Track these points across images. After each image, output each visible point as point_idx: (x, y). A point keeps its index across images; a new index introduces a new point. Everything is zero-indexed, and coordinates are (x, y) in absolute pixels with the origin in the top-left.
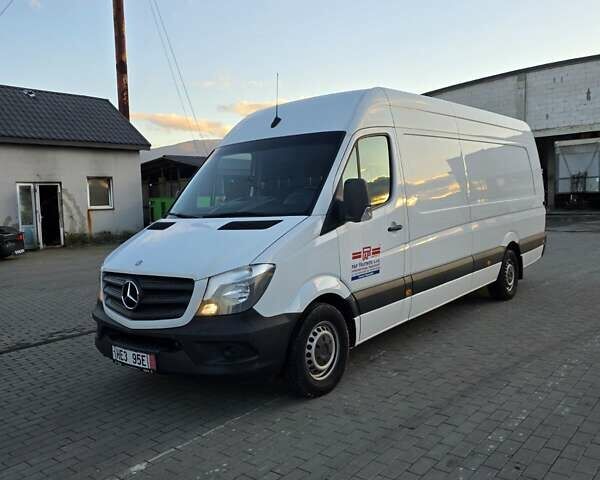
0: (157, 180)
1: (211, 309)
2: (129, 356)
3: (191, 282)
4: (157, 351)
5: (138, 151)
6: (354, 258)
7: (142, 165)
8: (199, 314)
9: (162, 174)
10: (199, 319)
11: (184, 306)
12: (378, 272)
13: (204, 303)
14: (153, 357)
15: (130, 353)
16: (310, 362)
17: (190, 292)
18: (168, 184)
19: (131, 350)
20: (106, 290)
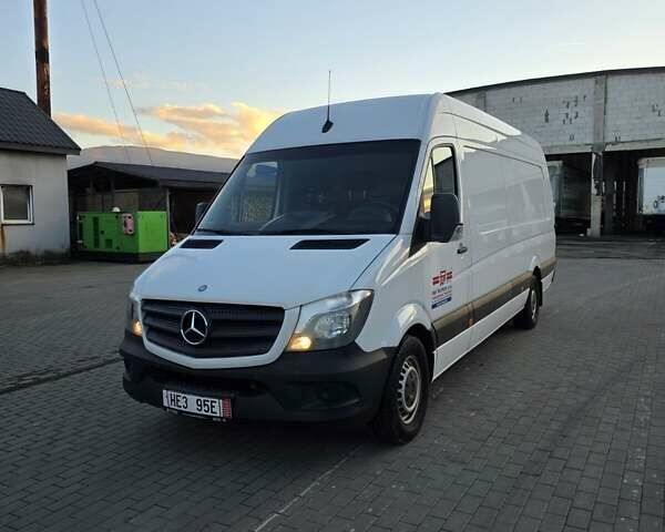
0: (84, 192)
1: (304, 343)
2: (191, 403)
3: (280, 311)
4: (232, 395)
5: (64, 156)
6: (434, 283)
7: (69, 171)
8: (289, 349)
9: (91, 184)
10: (288, 355)
11: (272, 339)
12: (449, 299)
13: (294, 336)
14: (228, 402)
15: (192, 399)
16: (401, 403)
17: (279, 324)
18: (99, 196)
19: (194, 394)
20: (147, 321)
